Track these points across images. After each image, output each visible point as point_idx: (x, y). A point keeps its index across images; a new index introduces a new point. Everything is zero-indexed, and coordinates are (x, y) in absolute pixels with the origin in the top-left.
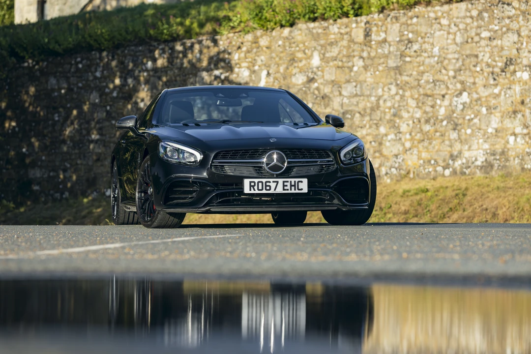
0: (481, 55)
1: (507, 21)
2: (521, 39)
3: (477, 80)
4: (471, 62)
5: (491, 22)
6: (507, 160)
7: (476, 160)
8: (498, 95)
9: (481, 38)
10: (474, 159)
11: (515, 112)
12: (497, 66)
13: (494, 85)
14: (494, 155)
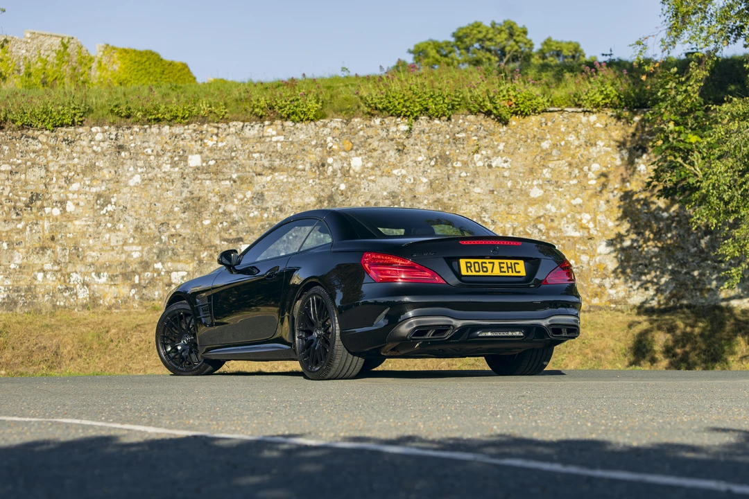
1: (33, 155)
2: (50, 174)
5: (11, 156)
6: (35, 297)
8: (23, 230)
11: (43, 248)
12: (20, 200)
13: (17, 220)
14: (18, 291)
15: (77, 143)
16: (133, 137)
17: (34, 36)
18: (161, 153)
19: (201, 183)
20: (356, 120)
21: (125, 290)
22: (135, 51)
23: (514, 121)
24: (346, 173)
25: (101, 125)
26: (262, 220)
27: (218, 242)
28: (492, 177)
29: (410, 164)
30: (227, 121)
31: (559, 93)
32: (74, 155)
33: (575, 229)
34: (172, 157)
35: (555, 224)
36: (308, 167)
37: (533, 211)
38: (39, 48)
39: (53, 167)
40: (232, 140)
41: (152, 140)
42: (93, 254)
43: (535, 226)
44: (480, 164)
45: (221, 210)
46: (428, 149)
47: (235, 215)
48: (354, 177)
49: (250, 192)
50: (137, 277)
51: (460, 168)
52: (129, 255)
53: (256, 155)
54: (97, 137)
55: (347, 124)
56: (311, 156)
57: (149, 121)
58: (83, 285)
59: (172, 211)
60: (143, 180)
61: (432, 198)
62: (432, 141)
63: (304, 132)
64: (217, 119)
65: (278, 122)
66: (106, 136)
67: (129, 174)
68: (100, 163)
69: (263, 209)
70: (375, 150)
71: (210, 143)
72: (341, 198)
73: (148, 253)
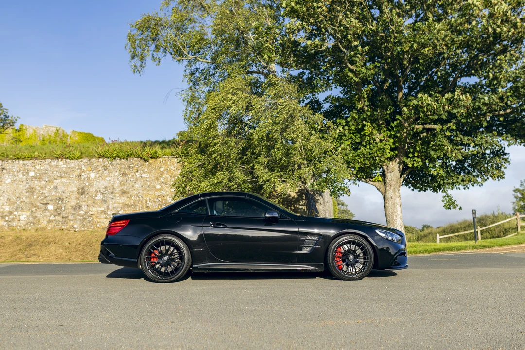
16: (8, 165)
18: (19, 171)
19: (34, 182)
20: (93, 160)
21: (2, 223)
23: (151, 161)
24: (88, 179)
28: (143, 181)
29: (113, 176)
30: (45, 159)
31: (168, 151)
34: (23, 173)
35: (165, 198)
36: (74, 176)
37: (157, 193)
40: (47, 166)
41: (16, 166)
43: (158, 199)
44: (138, 176)
45: (41, 193)
46: (119, 170)
47: (46, 194)
48: (92, 181)
49: (52, 186)
50: (7, 218)
51: (131, 177)
52: (5, 209)
53: (55, 172)
55: (90, 161)
56: (76, 173)
57: (15, 159)
59: (22, 193)
60: (12, 181)
61: (120, 188)
62: (121, 168)
63: (74, 164)
64: (41, 159)
65: (64, 160)
67: (6, 179)
69: (57, 192)
70: (100, 171)
71: (38, 167)
72: (86, 188)
73: (12, 208)
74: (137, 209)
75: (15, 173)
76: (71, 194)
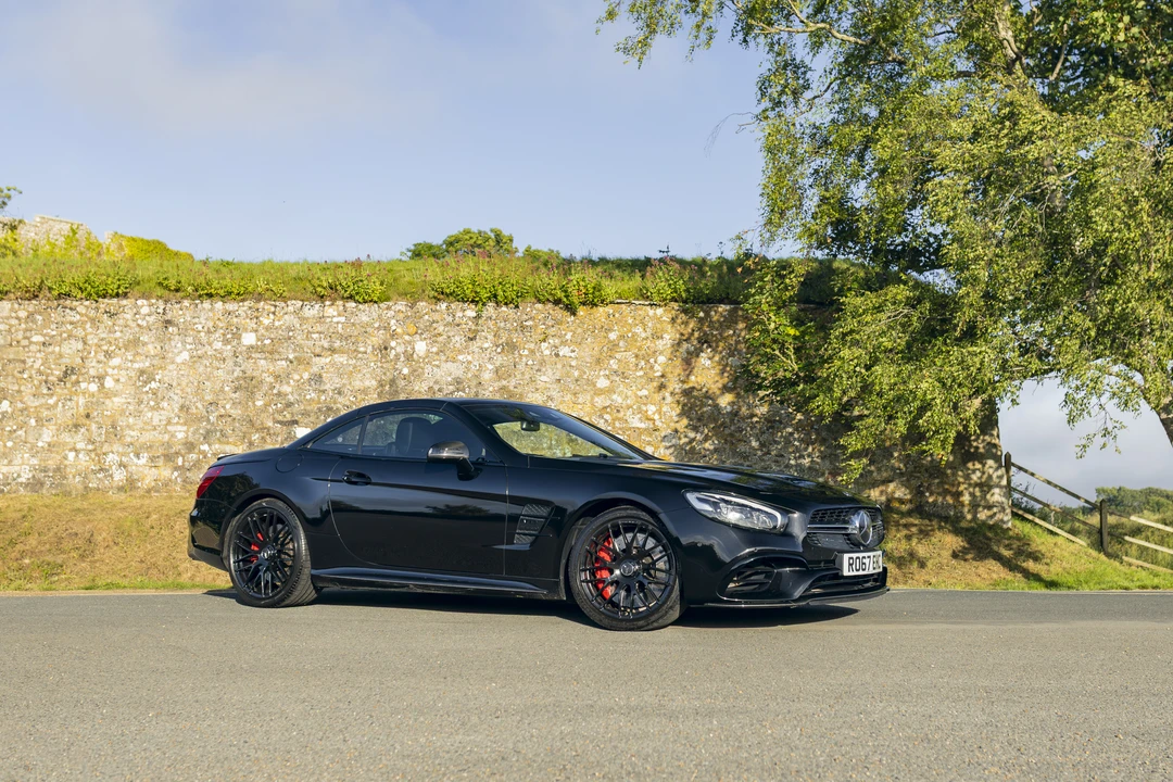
0: (29, 362)
1: (69, 327)
2: (88, 348)
3: (22, 388)
4: (15, 368)
5: (44, 326)
6: (64, 478)
7: (19, 476)
8: (54, 406)
9: (31, 343)
10: (15, 475)
11: (76, 426)
12: (52, 374)
13: (47, 395)
14: (45, 471)
15: (120, 316)
16: (182, 312)
17: (44, 221)
18: (212, 329)
19: (255, 363)
20: (421, 304)
21: (166, 473)
22: (142, 240)
23: (582, 311)
24: (409, 357)
25: (148, 298)
26: (319, 403)
27: (270, 424)
28: (559, 366)
29: (476, 350)
30: (284, 299)
31: (627, 284)
32: (116, 328)
33: (641, 420)
34: (224, 335)
35: (621, 415)
36: (370, 349)
37: (600, 401)
38: (48, 232)
39: (92, 340)
40: (290, 320)
41: (203, 315)
42: (132, 433)
43: (601, 417)
44: (547, 352)
46: (495, 336)
47: (290, 397)
48: (418, 362)
49: (307, 374)
50: (180, 459)
51: (527, 356)
52: (173, 436)
53: (314, 336)
54: (143, 310)
55: (411, 308)
56: (373, 339)
57: (200, 296)
58: (120, 466)
59: (222, 391)
60: (192, 357)
61: (497, 385)
62: (499, 328)
63: (366, 314)
64: (275, 297)
65: (340, 303)
66: (153, 310)
67: (176, 351)
68: (145, 338)
69: (320, 391)
70: (440, 335)
71: (266, 321)
72: (403, 383)
73: (194, 433)
74: (545, 445)
75: (202, 334)
76: (359, 397)
